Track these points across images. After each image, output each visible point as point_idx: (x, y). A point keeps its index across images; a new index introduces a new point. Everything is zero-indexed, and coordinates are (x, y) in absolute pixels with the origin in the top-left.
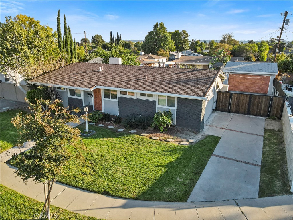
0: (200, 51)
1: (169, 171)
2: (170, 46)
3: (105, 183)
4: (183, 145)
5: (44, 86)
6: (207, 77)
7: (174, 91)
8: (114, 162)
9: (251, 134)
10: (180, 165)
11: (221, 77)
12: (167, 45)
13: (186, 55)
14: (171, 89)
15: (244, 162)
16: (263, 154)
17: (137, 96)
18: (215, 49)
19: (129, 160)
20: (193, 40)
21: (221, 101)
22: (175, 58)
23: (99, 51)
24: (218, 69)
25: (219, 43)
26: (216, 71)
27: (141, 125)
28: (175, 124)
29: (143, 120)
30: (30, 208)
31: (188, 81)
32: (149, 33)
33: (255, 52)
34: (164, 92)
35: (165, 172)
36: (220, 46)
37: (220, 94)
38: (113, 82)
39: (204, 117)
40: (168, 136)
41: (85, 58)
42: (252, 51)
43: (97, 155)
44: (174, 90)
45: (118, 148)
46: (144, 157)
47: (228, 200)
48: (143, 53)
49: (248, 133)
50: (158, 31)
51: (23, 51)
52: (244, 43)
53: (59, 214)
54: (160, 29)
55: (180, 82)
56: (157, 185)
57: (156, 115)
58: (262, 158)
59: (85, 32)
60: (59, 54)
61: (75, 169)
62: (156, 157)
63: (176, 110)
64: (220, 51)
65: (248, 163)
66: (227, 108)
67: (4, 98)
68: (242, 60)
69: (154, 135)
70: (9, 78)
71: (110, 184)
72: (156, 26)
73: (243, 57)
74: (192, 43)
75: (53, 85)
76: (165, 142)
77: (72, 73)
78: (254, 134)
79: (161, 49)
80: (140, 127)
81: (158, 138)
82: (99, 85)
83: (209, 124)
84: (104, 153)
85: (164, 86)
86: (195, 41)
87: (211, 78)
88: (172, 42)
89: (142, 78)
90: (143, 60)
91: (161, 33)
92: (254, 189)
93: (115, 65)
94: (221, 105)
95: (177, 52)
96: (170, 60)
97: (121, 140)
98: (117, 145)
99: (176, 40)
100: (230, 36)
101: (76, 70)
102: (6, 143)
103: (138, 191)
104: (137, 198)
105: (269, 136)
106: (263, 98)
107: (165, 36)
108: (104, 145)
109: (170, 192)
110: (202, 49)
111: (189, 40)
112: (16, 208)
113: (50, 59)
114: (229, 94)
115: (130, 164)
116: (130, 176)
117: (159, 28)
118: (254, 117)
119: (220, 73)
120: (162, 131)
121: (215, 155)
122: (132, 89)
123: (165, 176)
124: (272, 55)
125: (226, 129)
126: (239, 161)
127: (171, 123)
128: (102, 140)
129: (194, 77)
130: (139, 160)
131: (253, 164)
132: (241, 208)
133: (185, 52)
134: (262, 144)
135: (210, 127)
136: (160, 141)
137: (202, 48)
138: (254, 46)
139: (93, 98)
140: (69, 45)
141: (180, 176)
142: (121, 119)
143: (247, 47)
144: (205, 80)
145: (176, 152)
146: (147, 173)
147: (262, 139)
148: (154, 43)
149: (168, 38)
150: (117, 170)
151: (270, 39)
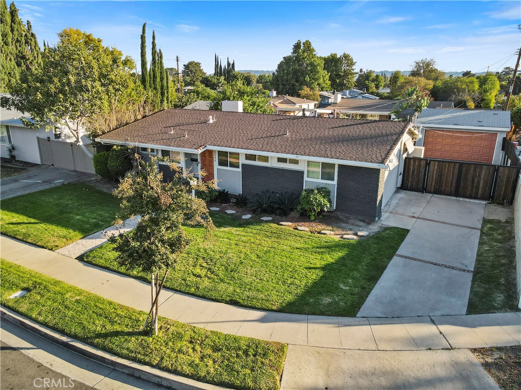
0: (375, 90)
1: (327, 275)
2: (321, 81)
3: (231, 289)
4: (348, 239)
5: (121, 146)
6: (388, 132)
7: (333, 154)
8: (240, 261)
9: (459, 226)
10: (344, 268)
11: (411, 133)
12: (316, 79)
13: (350, 97)
14: (328, 152)
15: (446, 266)
16: (478, 255)
17: (273, 163)
18: (402, 87)
19: (263, 258)
20: (361, 71)
21: (411, 173)
22: (330, 102)
23: (200, 89)
24: (407, 120)
25: (409, 76)
26: (403, 124)
27: (279, 208)
28: (335, 208)
29: (282, 201)
30: (125, 317)
31: (356, 139)
32: (284, 58)
33: (473, 91)
34: (317, 156)
35: (321, 277)
36: (411, 82)
37: (409, 162)
38: (234, 140)
39: (382, 198)
40: (323, 227)
41: (178, 102)
42: (469, 91)
43: (213, 251)
44: (333, 152)
45: (245, 242)
46: (287, 255)
47: (418, 316)
48: (275, 93)
49: (454, 225)
50: (300, 56)
51: (95, 90)
52: (454, 76)
53: (169, 326)
54: (304, 52)
55: (343, 141)
56: (309, 293)
57: (304, 193)
58: (476, 261)
59: (177, 57)
60: (143, 94)
61: (183, 269)
62: (306, 255)
63: (336, 186)
64: (410, 90)
65: (453, 268)
66: (420, 186)
67: (53, 165)
68: (450, 106)
69: (300, 224)
70: (60, 134)
71: (238, 290)
72: (297, 47)
73: (451, 101)
74: (361, 76)
75: (137, 144)
76: (318, 235)
77: (164, 125)
78: (465, 227)
79: (305, 87)
80: (278, 211)
81: (307, 229)
82: (211, 145)
83: (391, 209)
84: (224, 250)
85: (318, 146)
86: (366, 72)
87: (395, 134)
88: (324, 75)
89: (281, 134)
90: (275, 106)
91: (306, 59)
92: (461, 304)
93: (234, 113)
94: (410, 181)
95: (334, 93)
96: (321, 106)
97: (249, 230)
98: (243, 238)
99: (332, 72)
100: (428, 65)
101: (170, 121)
102: (71, 231)
103: (281, 301)
104: (281, 310)
105: (490, 229)
106: (481, 169)
107: (312, 64)
108: (223, 238)
109: (330, 303)
110: (377, 87)
111: (355, 71)
112: (106, 317)
113: (129, 102)
114: (425, 161)
115: (266, 265)
116: (268, 281)
117: (302, 50)
118: (467, 201)
119: (410, 126)
120: (313, 218)
121: (399, 256)
122: (266, 151)
123: (321, 282)
124: (503, 98)
125: (418, 218)
126: (439, 265)
127: (328, 206)
128: (218, 229)
129: (365, 133)
130: (280, 259)
131: (460, 270)
132: (439, 326)
133: (348, 92)
134: (477, 240)
135: (391, 214)
136: (310, 234)
137: (378, 85)
138: (472, 82)
139: (200, 165)
140: (158, 79)
141: (344, 283)
142: (247, 199)
143: (459, 84)
144: (385, 138)
145: (337, 249)
146: (294, 277)
147: (478, 233)
148: (293, 76)
149: (319, 67)
150: (246, 272)
151: (503, 69)
